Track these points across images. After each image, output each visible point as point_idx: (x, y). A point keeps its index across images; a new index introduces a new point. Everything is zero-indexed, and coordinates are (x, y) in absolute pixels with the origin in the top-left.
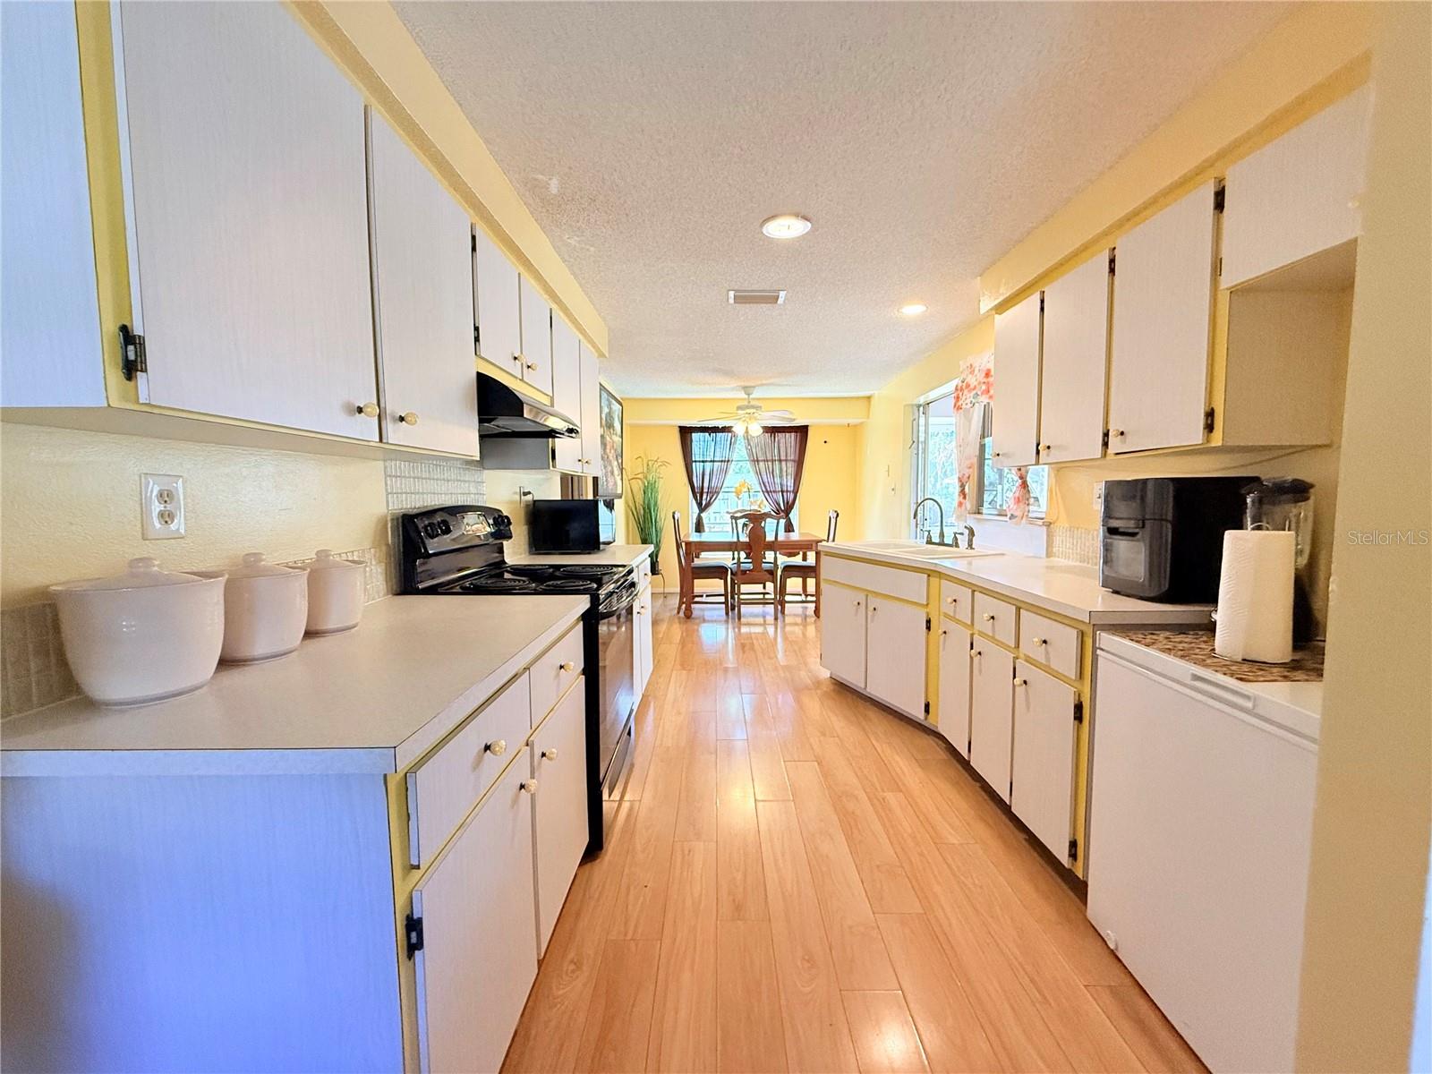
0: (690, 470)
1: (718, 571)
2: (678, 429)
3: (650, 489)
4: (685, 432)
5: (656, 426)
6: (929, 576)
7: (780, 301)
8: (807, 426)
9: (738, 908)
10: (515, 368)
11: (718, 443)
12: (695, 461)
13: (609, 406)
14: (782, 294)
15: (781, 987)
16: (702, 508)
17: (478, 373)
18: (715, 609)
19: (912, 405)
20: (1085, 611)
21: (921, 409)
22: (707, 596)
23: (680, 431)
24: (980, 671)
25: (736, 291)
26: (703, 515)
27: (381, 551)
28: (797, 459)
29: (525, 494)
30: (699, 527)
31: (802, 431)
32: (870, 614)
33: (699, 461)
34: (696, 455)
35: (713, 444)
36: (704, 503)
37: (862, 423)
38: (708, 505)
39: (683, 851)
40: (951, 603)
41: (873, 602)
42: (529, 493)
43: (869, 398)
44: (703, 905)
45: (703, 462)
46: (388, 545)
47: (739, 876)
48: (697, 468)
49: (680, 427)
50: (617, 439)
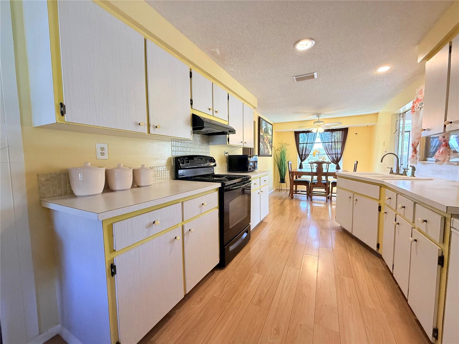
0: (298, 146)
1: (305, 183)
2: (294, 132)
3: (283, 154)
4: (297, 133)
5: (286, 132)
6: (381, 187)
7: (316, 77)
8: (348, 128)
9: (260, 301)
10: (211, 112)
11: (309, 136)
12: (300, 144)
13: (266, 125)
14: (315, 74)
15: (261, 336)
16: (302, 160)
17: (192, 114)
18: (304, 196)
19: (396, 114)
20: (445, 206)
21: (401, 115)
22: (301, 191)
23: (295, 133)
24: (398, 233)
25: (296, 76)
26: (303, 163)
27: (169, 167)
28: (342, 141)
29: (226, 153)
30: (301, 167)
31: (345, 131)
32: (355, 202)
33: (302, 144)
34: (301, 141)
35: (307, 137)
36: (303, 158)
37: (374, 125)
38: (305, 159)
39: (251, 275)
40: (388, 199)
41: (356, 197)
42: (227, 153)
43: (377, 114)
44: (248, 295)
45: (303, 144)
46: (171, 165)
47: (266, 290)
48: (301, 146)
49: (295, 132)
50: (270, 137)
